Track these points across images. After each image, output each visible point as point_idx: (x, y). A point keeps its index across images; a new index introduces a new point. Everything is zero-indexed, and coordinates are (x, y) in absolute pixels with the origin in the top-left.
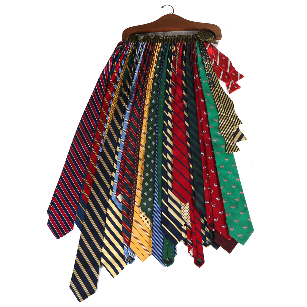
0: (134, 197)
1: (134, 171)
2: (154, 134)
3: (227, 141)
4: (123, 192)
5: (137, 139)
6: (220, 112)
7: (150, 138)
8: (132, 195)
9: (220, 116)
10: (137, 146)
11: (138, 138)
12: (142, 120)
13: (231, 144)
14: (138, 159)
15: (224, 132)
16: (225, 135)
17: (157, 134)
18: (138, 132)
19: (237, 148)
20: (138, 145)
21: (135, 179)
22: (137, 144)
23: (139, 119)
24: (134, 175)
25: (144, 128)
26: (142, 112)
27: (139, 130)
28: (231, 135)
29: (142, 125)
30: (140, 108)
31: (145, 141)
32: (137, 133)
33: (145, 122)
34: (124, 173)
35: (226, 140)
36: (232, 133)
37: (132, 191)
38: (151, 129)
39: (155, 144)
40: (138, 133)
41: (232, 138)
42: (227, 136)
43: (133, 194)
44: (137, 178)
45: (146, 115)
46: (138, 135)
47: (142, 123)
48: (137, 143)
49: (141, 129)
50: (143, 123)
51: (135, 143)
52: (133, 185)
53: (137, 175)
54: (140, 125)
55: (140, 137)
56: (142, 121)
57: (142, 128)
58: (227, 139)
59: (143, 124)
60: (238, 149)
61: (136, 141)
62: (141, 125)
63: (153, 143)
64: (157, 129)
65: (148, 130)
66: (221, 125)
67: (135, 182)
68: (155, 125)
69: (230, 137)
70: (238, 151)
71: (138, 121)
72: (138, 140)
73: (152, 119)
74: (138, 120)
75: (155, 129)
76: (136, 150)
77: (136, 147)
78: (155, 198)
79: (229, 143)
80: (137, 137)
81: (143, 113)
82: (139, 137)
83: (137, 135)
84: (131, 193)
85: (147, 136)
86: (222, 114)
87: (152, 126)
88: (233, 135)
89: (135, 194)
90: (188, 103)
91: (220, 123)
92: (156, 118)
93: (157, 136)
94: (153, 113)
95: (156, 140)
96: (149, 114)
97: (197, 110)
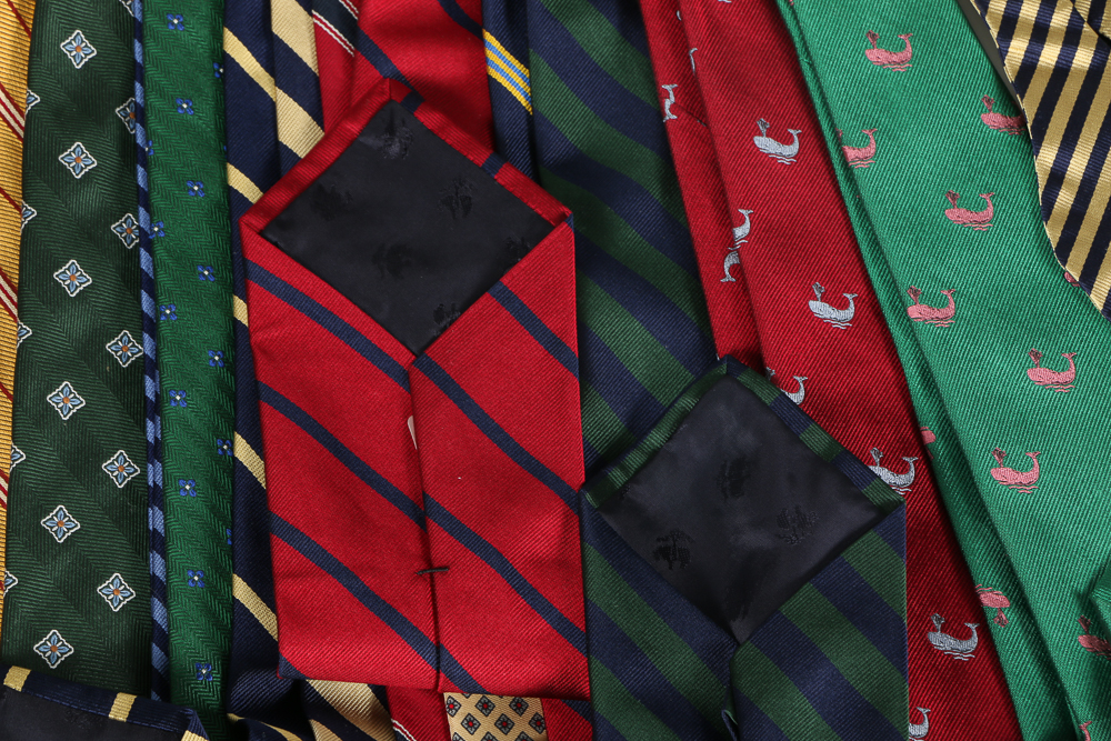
2: (118, 468)
6: (1018, 48)
7: (61, 523)
9: (1038, 87)
17: (154, 475)
38: (66, 400)
39: (139, 609)
63: (116, 592)
64: (155, 408)
65: (29, 418)
68: (125, 348)
73: (73, 277)
86: (1050, 55)
87: (86, 361)
92: (135, 254)
93: (156, 496)
94: (92, 199)
95: (154, 548)
96: (33, 213)
97: (670, 116)
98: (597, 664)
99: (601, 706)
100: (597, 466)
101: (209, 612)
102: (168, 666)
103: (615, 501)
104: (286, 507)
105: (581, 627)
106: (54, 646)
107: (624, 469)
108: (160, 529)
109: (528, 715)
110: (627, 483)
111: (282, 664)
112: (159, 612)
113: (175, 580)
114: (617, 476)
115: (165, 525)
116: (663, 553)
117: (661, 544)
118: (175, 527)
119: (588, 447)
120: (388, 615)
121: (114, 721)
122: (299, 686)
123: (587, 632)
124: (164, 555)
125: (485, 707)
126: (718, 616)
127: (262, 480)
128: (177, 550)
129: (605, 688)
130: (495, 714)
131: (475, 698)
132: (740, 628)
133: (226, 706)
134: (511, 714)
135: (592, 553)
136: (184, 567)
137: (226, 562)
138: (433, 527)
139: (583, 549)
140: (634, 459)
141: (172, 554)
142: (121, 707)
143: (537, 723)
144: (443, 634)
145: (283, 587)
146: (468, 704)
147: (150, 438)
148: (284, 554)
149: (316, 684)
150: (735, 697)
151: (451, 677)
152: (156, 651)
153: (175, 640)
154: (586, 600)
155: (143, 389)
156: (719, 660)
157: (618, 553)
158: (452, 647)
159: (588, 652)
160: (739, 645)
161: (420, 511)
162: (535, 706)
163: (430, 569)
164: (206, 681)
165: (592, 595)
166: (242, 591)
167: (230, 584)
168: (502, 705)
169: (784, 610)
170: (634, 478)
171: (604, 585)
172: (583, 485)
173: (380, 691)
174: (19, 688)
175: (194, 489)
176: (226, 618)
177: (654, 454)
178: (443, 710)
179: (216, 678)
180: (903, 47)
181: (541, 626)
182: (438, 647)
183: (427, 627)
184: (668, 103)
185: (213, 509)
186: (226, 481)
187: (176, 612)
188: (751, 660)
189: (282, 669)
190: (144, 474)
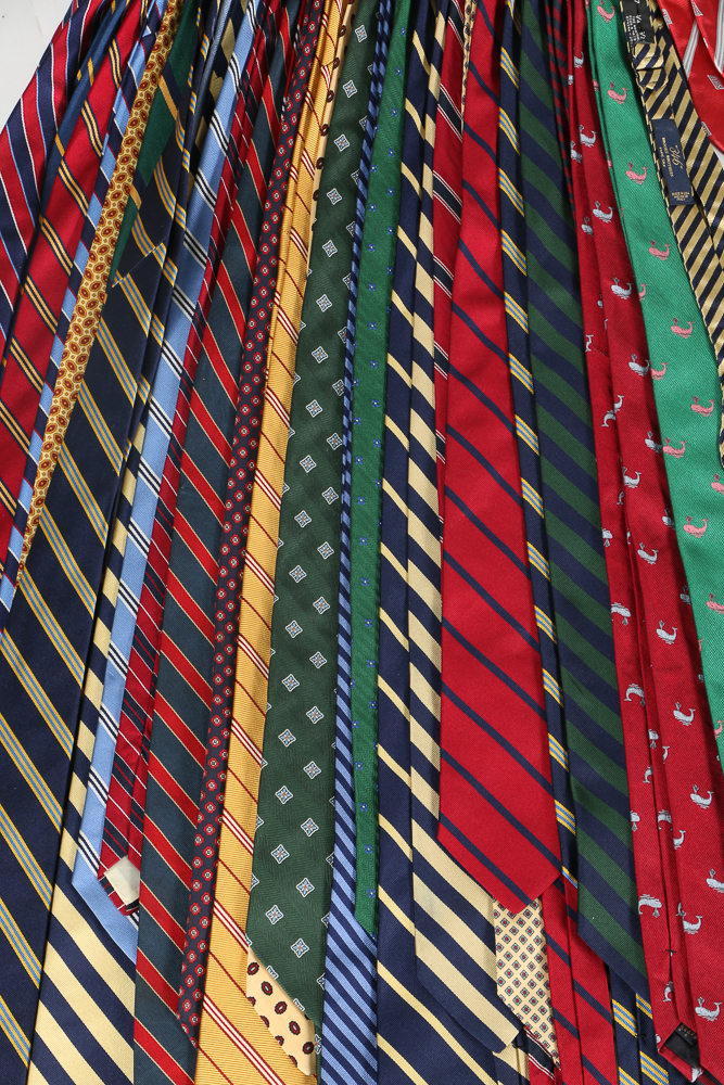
0: (208, 875)
1: (207, 717)
2: (329, 495)
4: (141, 844)
5: (227, 527)
7: (303, 519)
8: (198, 863)
10: (228, 567)
11: (232, 522)
12: (258, 412)
14: (235, 646)
17: (346, 498)
18: (231, 484)
20: (234, 563)
21: (214, 763)
22: (230, 556)
23: (240, 406)
24: (206, 740)
25: (269, 465)
26: (253, 363)
27: (241, 474)
29: (258, 441)
30: (245, 342)
31: (276, 539)
32: (226, 494)
33: (274, 425)
34: (150, 734)
37: (198, 840)
38: (308, 464)
39: (335, 558)
40: (235, 490)
43: (203, 857)
44: (226, 760)
45: (279, 382)
46: (234, 501)
47: (256, 433)
48: (225, 550)
49: (252, 465)
50: (265, 429)
51: (217, 553)
52: (202, 804)
53: (228, 739)
54: (244, 443)
55: (247, 517)
56: (254, 422)
57: (256, 462)
59: (263, 440)
61: (220, 538)
62: (253, 444)
63: (325, 550)
64: (349, 467)
65: (291, 470)
67: (212, 786)
68: (334, 441)
71: (231, 420)
72: (231, 534)
73: (314, 408)
74: (234, 414)
75: (336, 465)
76: (221, 594)
77: (223, 572)
78: (338, 877)
80: (225, 516)
81: (261, 369)
82: (238, 518)
83: (229, 506)
84: (191, 851)
85: (287, 509)
87: (318, 446)
89: (216, 857)
90: (531, 306)
92: (341, 399)
93: (345, 509)
94: (325, 373)
95: (343, 531)
96: (299, 378)
97: (588, 349)
112: (344, 560)
113: (351, 546)
141: (351, 533)
155: (342, 460)
180: (689, 328)
184: (588, 344)
190: (340, 499)
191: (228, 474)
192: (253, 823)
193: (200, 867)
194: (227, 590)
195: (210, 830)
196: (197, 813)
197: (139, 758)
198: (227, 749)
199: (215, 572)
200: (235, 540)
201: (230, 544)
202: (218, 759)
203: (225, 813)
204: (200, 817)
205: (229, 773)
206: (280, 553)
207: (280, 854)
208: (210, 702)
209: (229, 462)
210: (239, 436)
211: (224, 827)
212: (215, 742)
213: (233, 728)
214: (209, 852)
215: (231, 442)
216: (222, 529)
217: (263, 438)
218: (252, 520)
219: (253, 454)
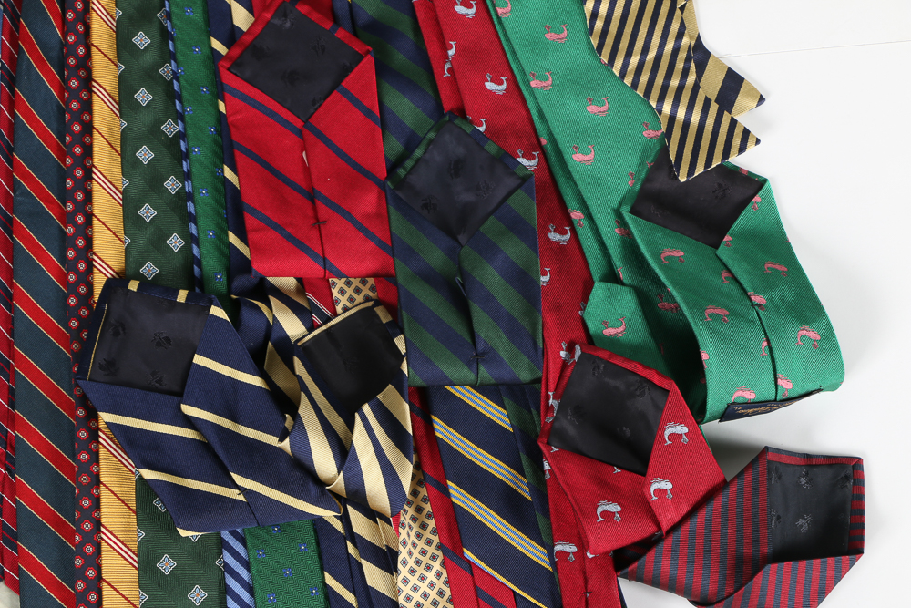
0: (93, 597)
1: (72, 432)
2: (172, 185)
3: (667, 108)
4: (17, 571)
5: (70, 230)
7: (147, 212)
8: (80, 586)
10: (76, 271)
11: (75, 224)
12: (88, 106)
13: (695, 119)
15: (634, 60)
16: (644, 79)
17: (188, 187)
18: (69, 184)
19: (738, 133)
20: (82, 266)
21: (85, 479)
22: (76, 260)
23: (67, 103)
24: (74, 456)
25: (105, 160)
26: (76, 56)
28: (680, 65)
29: (91, 136)
30: (65, 35)
31: (122, 236)
32: (65, 195)
33: (104, 115)
34: (13, 449)
35: (654, 105)
36: (682, 55)
37: (78, 562)
38: (145, 155)
39: (186, 250)
40: (74, 189)
41: (691, 79)
42: (659, 80)
43: (85, 579)
44: (98, 475)
45: (105, 74)
46: (74, 201)
47: (88, 128)
48: (71, 254)
49: (88, 162)
50: (97, 124)
51: (63, 259)
52: (78, 523)
53: (97, 453)
55: (89, 217)
57: (91, 158)
58: (661, 99)
59: (96, 134)
60: (746, 133)
61: (64, 242)
62: (87, 140)
63: (175, 242)
64: (186, 156)
65: (129, 164)
66: (599, 24)
67: (86, 503)
68: (170, 128)
69: (675, 83)
70: (751, 148)
71: (60, 118)
72: (75, 236)
73: (144, 96)
74: (62, 112)
75: (174, 151)
76: (72, 301)
77: (72, 278)
78: (231, 582)
79: (681, 114)
80: (66, 218)
81: (85, 64)
82: (80, 219)
83: (69, 207)
84: (72, 575)
85: (130, 205)
87: (152, 135)
88: (688, 60)
89: (99, 578)
91: (595, 15)
92: (171, 83)
93: (190, 197)
94: (149, 58)
95: (191, 221)
96: (123, 67)
98: (397, 261)
99: (400, 280)
100: (392, 167)
101: (218, 249)
102: (202, 275)
103: (401, 184)
104: (249, 199)
105: (390, 244)
106: (149, 269)
107: (405, 168)
108: (193, 212)
109: (368, 285)
110: (406, 175)
111: (253, 272)
112: (195, 251)
113: (202, 235)
114: (402, 172)
115: (195, 210)
116: (425, 206)
117: (424, 202)
118: (200, 211)
119: (387, 159)
120: (300, 245)
121: (180, 303)
122: (263, 281)
123: (392, 246)
124: (196, 224)
125: (348, 284)
126: (452, 234)
127: (237, 186)
128: (201, 221)
129: (402, 271)
130: (353, 287)
131: (343, 280)
132: (462, 238)
133: (230, 291)
134: (360, 286)
135: (392, 210)
136: (205, 228)
137: (224, 225)
138: (318, 203)
139: (388, 208)
140: (409, 163)
141: (199, 224)
142: (182, 296)
143: (372, 289)
144: (326, 253)
145: (250, 236)
146: (340, 283)
147: (185, 170)
148: (250, 221)
149: (270, 279)
150: (461, 272)
151: (331, 272)
152: (196, 269)
153: (204, 263)
154: (391, 232)
155: (180, 146)
156: (453, 254)
157: (404, 208)
158: (331, 258)
159: (393, 256)
160: (462, 247)
161: (312, 196)
162: (371, 281)
163: (318, 223)
164: (219, 281)
165: (393, 229)
166: (233, 238)
167: (227, 236)
168: (356, 282)
169: (481, 229)
170: (409, 173)
171: (398, 223)
172: (386, 178)
173: (299, 280)
174: (135, 290)
175: (207, 193)
176: (227, 252)
177: (418, 160)
178: (329, 287)
179: (224, 278)
181: (371, 245)
182: (324, 259)
183: (319, 250)
185: (216, 201)
186: (221, 188)
187: (203, 250)
188: (467, 252)
189: (253, 274)
190: (184, 187)
191: (64, 174)
192: (135, 536)
193: (84, 590)
194: (78, 295)
195: (89, 549)
196: (73, 533)
197: (5, 476)
198: (97, 462)
199: (63, 278)
200: (81, 243)
201: (75, 247)
202: (90, 474)
203: (103, 529)
204: (77, 538)
205: (102, 487)
206: (127, 250)
207: (166, 564)
208: (73, 415)
209: (64, 162)
210: (72, 133)
211: (103, 544)
212: (84, 457)
213: (101, 440)
214: (91, 573)
215: (63, 142)
216: (65, 233)
217: (95, 132)
218: (95, 220)
219: (88, 151)
